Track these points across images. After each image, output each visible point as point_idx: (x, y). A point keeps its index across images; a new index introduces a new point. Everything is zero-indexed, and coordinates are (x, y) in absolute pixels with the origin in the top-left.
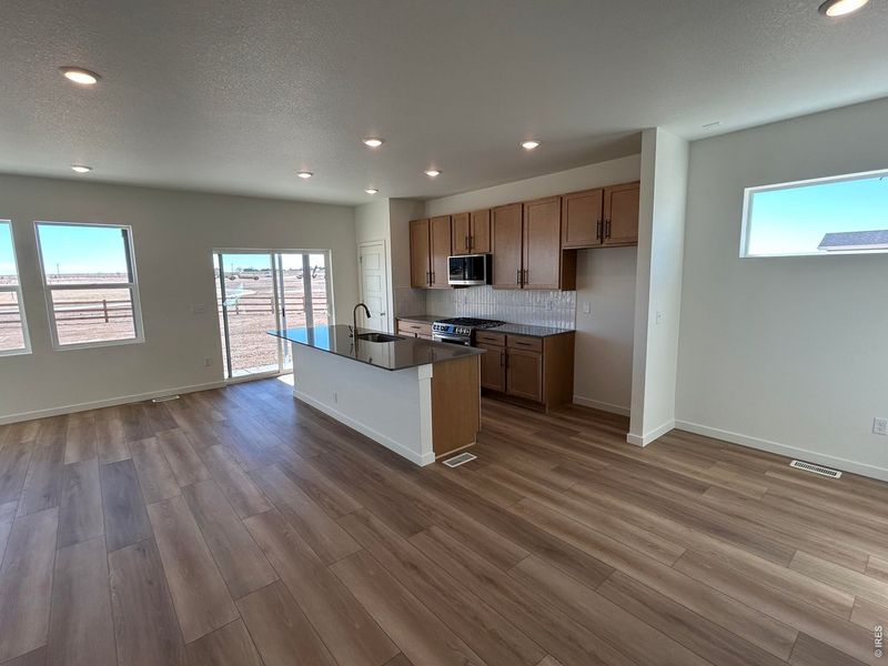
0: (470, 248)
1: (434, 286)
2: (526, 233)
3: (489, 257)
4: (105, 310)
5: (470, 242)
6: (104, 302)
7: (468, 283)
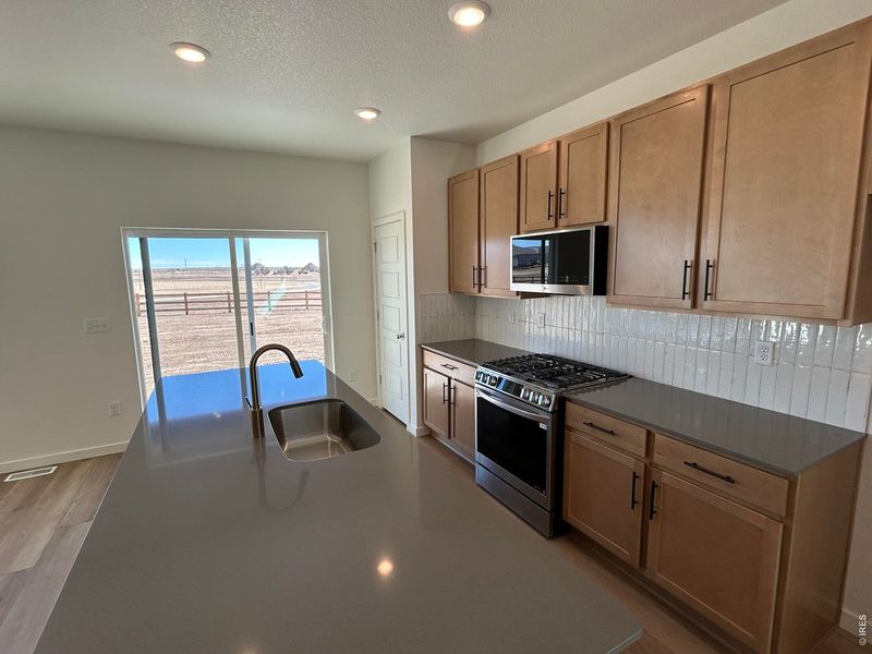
0: (558, 215)
1: (486, 292)
2: (715, 161)
3: (603, 233)
4: (186, 303)
5: (558, 202)
6: (185, 295)
7: (548, 288)
